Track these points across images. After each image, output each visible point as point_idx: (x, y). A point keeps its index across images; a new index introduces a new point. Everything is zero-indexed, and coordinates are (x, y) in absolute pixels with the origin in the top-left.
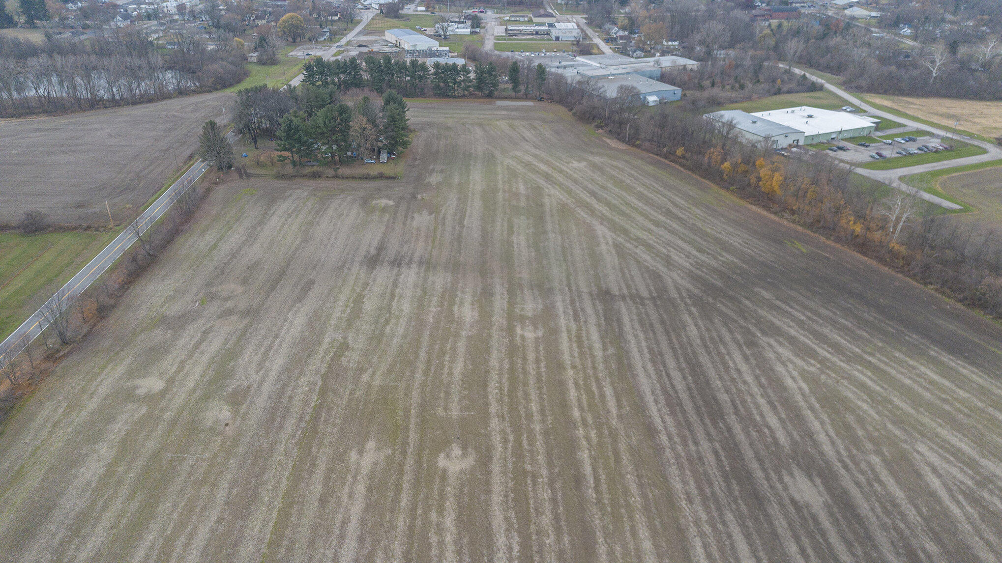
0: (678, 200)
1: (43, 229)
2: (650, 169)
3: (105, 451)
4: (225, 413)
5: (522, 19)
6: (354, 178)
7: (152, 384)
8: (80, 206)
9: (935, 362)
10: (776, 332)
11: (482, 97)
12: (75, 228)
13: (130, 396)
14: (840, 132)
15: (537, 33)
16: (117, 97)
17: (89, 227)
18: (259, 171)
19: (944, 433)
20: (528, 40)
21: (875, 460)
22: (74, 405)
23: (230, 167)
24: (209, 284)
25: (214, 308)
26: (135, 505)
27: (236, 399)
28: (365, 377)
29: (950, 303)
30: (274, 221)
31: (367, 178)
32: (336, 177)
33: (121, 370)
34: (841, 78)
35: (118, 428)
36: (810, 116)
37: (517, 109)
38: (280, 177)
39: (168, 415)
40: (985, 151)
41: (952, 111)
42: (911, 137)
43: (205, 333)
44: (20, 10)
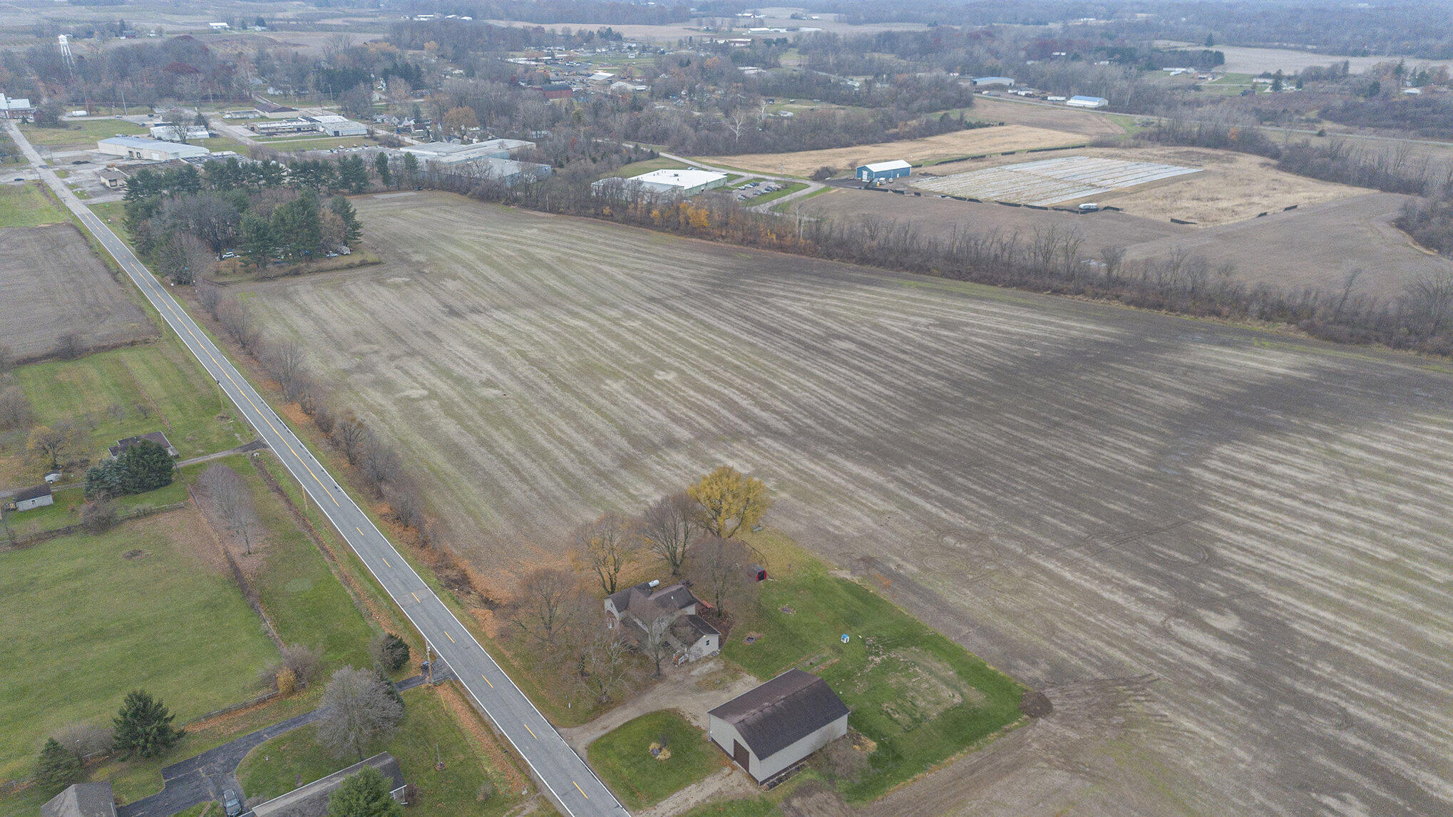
1: (80, 353)
2: (591, 226)
3: (445, 421)
4: (494, 391)
5: (251, 116)
6: (337, 269)
9: (861, 290)
10: (773, 295)
11: (351, 194)
13: (411, 400)
14: (706, 184)
15: (299, 130)
19: (887, 313)
21: (865, 329)
25: (377, 357)
27: (491, 386)
29: (852, 266)
34: (667, 147)
36: (675, 175)
38: (261, 280)
39: (458, 400)
40: (808, 186)
41: (765, 163)
42: (756, 182)
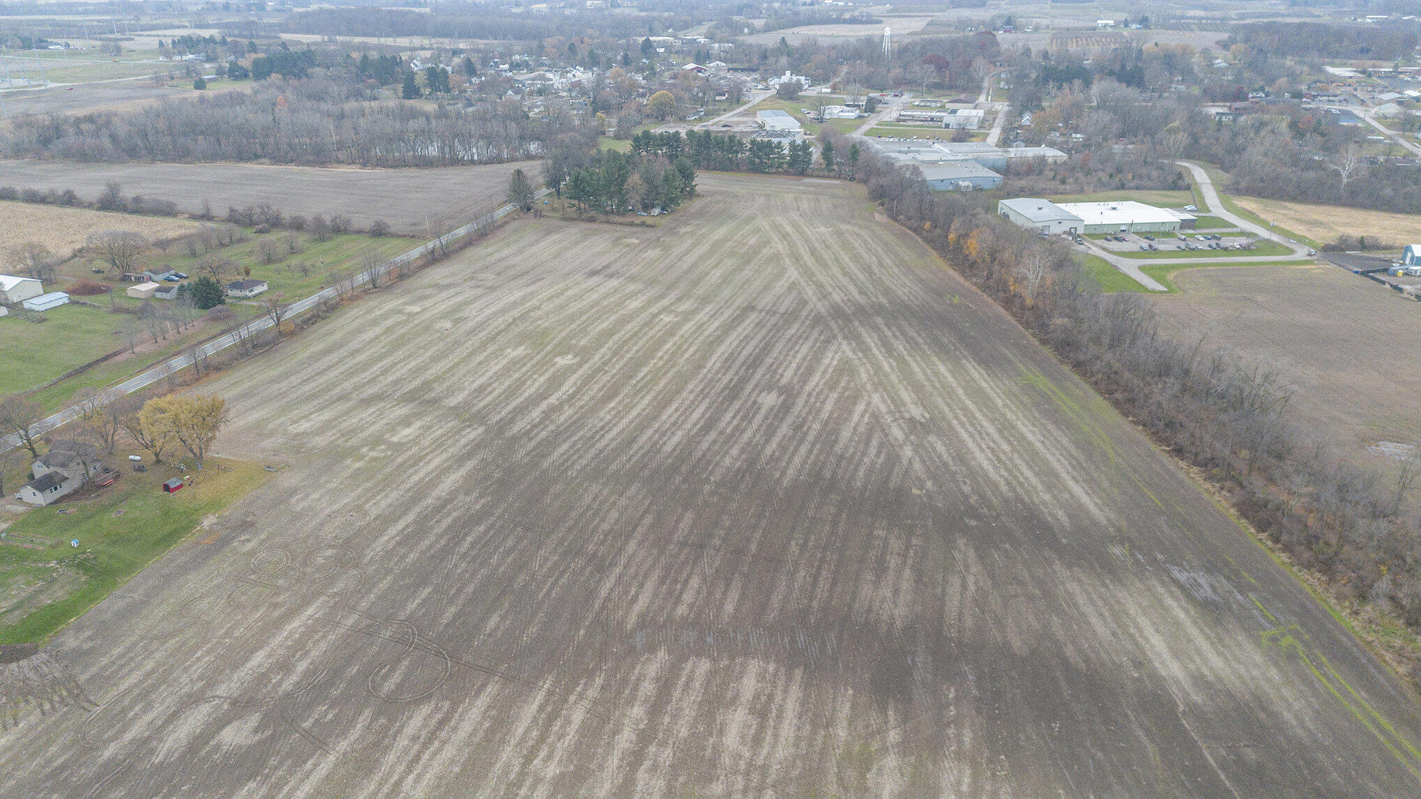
0: (888, 261)
1: (385, 234)
3: (377, 330)
4: (448, 325)
5: (933, 105)
7: (415, 309)
8: (414, 225)
11: (795, 175)
12: (405, 236)
13: (400, 312)
14: (1132, 225)
16: (476, 157)
17: (414, 236)
18: (552, 214)
20: (914, 126)
22: (369, 311)
23: (529, 209)
24: (475, 272)
25: (472, 283)
26: (383, 350)
27: (457, 322)
28: (540, 322)
30: (542, 245)
31: (631, 224)
32: (608, 222)
33: (401, 301)
35: (389, 322)
36: (1114, 209)
37: (818, 186)
38: (564, 219)
39: (416, 322)
43: (457, 293)
44: (426, 82)
